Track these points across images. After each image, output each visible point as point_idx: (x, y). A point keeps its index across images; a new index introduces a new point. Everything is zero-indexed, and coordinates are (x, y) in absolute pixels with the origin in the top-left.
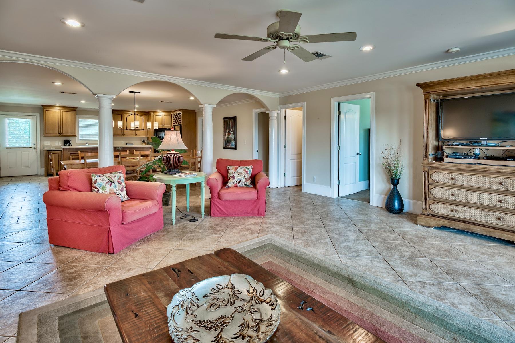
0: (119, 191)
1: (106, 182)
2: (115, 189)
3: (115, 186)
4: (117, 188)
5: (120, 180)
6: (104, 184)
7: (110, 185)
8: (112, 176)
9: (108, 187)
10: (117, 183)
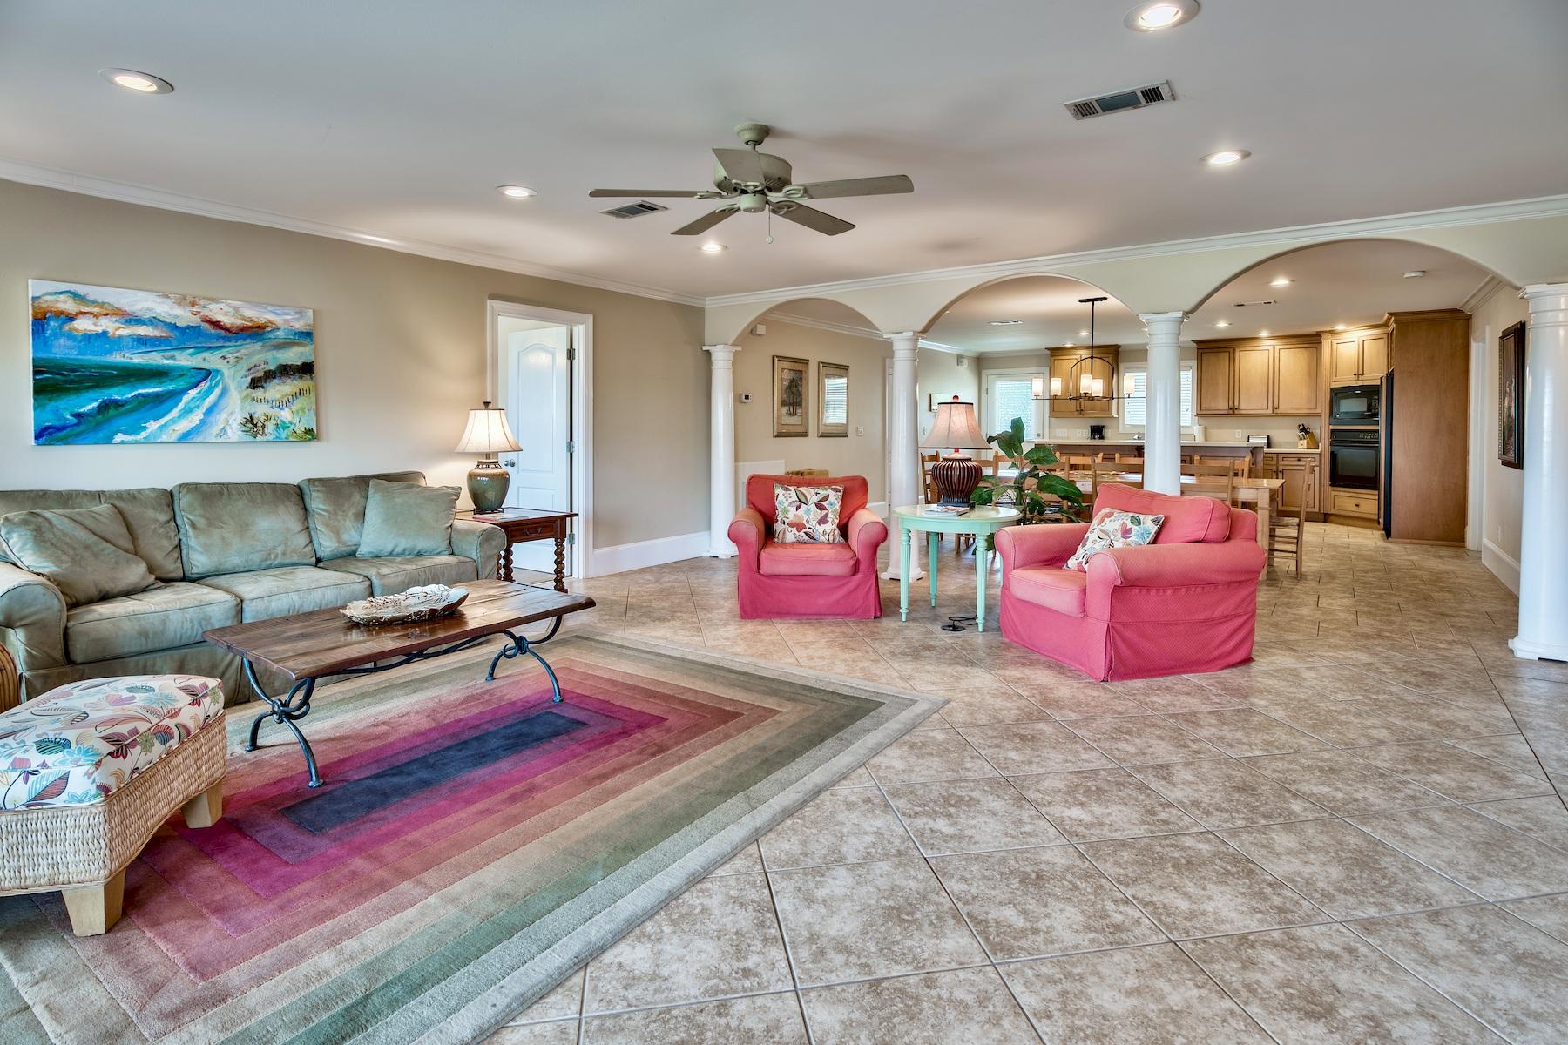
0: (814, 523)
1: (790, 500)
2: (806, 517)
3: (808, 512)
4: (811, 516)
5: (824, 503)
6: (786, 504)
7: (798, 508)
8: (809, 492)
9: (792, 510)
10: (813, 507)
